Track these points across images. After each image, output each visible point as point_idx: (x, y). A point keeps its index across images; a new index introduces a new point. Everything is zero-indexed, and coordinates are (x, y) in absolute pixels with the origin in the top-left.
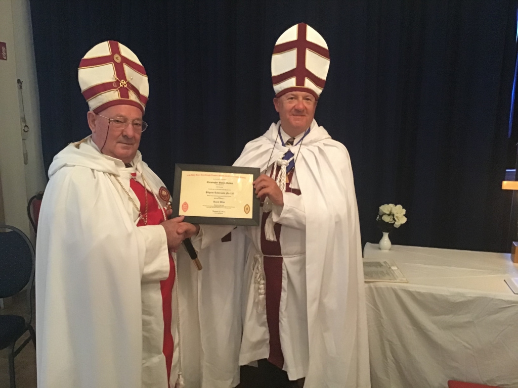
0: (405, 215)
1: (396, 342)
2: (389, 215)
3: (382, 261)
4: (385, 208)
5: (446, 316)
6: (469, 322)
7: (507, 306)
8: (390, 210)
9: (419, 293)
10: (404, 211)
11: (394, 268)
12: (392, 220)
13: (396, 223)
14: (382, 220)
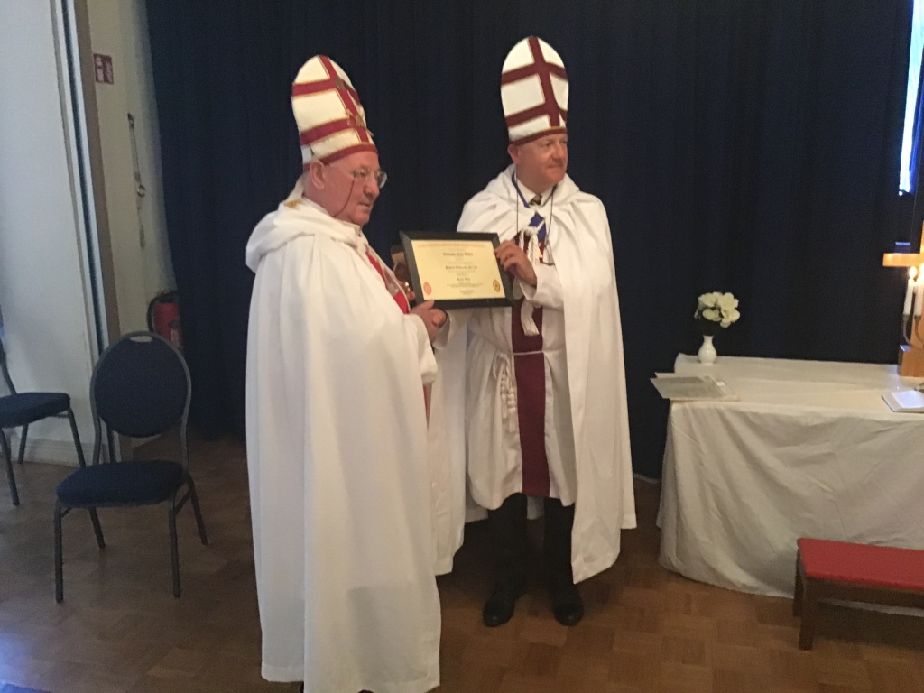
0: (738, 309)
1: (723, 486)
2: (713, 309)
3: (701, 376)
4: (707, 299)
5: (796, 448)
6: (829, 454)
7: (882, 429)
8: (714, 301)
9: (756, 415)
10: (736, 302)
11: (720, 384)
12: (717, 316)
13: (724, 320)
14: (702, 317)
